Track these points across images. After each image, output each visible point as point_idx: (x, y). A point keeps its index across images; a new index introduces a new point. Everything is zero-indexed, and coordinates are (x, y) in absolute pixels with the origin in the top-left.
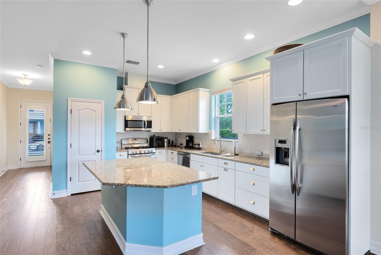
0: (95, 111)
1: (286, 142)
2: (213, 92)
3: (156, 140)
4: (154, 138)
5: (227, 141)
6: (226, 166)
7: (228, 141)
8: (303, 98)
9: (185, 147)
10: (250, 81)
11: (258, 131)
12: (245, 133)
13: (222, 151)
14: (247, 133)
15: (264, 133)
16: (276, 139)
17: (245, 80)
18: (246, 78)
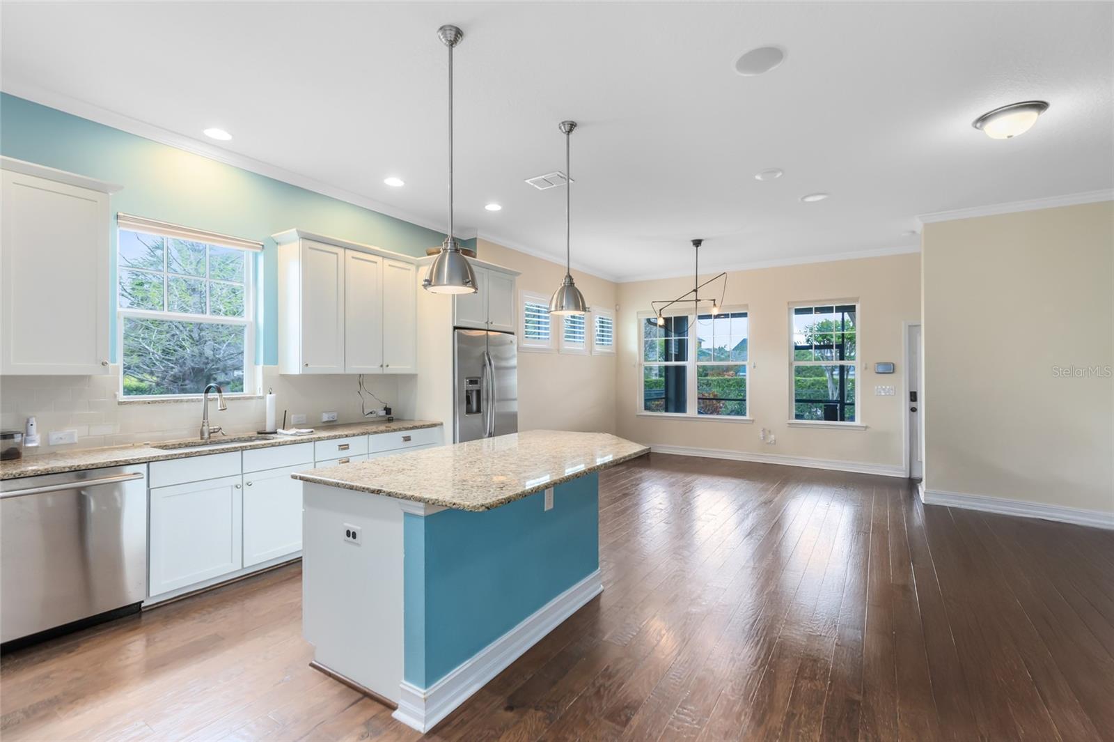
1: (477, 382)
2: (120, 215)
8: (488, 328)
10: (354, 260)
11: (372, 368)
12: (341, 372)
13: (210, 433)
14: (347, 372)
15: (385, 372)
16: (467, 378)
17: (340, 251)
18: (345, 248)
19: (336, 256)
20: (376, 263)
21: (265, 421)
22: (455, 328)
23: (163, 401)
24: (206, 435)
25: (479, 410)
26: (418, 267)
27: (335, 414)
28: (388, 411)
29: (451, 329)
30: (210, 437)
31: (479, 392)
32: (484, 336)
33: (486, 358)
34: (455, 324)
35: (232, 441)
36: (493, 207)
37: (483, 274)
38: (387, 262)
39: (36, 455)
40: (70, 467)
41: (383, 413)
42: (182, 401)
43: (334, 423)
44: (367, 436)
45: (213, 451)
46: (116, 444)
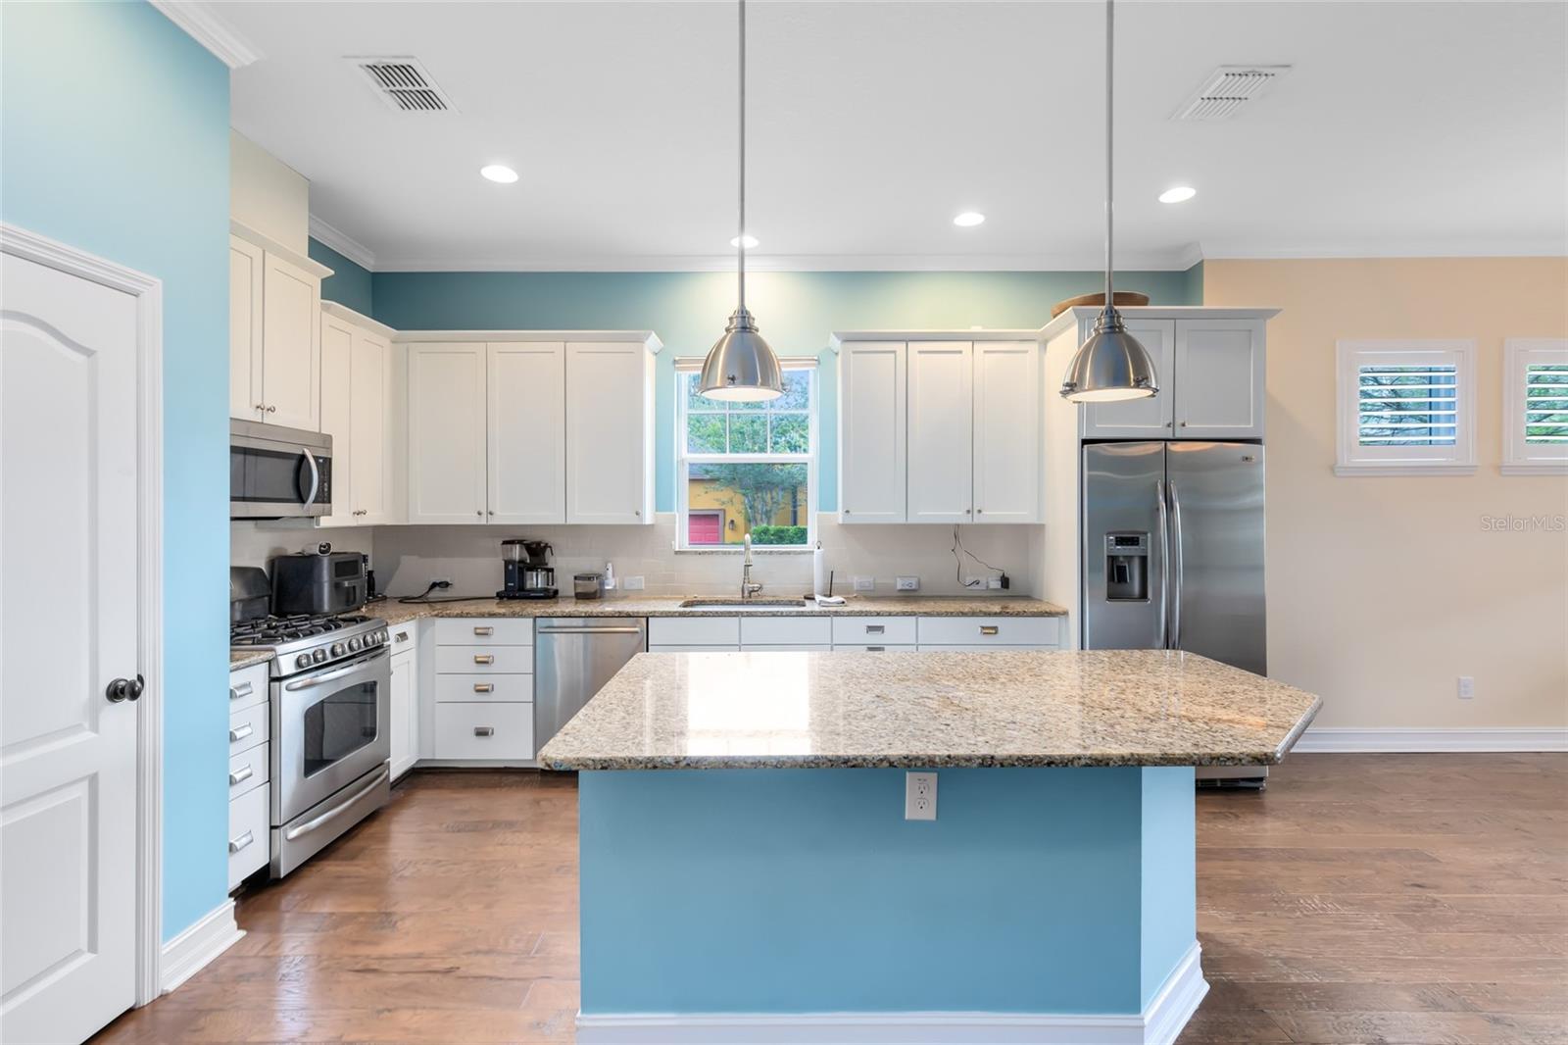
0: (89, 353)
1: (1138, 541)
2: (677, 358)
3: (337, 575)
4: (326, 561)
5: (766, 552)
6: (875, 639)
7: (771, 552)
8: (1174, 434)
9: (500, 596)
10: (923, 355)
11: (956, 515)
12: (901, 520)
13: (750, 593)
14: (911, 521)
15: (976, 521)
16: (1109, 534)
17: (900, 347)
18: (907, 342)
19: (893, 355)
20: (960, 352)
21: (813, 584)
22: (1085, 442)
23: (712, 552)
24: (746, 594)
25: (1144, 596)
26: (1044, 343)
27: (914, 581)
28: (1005, 582)
29: (1075, 444)
30: (750, 597)
31: (1144, 560)
32: (1157, 453)
33: (1161, 498)
34: (1085, 436)
35: (771, 603)
36: (1178, 194)
37: (1161, 331)
38: (980, 347)
39: (614, 596)
40: (586, 613)
41: (996, 584)
42: (729, 553)
43: (916, 594)
44: (914, 618)
45: (706, 612)
46: (671, 594)
